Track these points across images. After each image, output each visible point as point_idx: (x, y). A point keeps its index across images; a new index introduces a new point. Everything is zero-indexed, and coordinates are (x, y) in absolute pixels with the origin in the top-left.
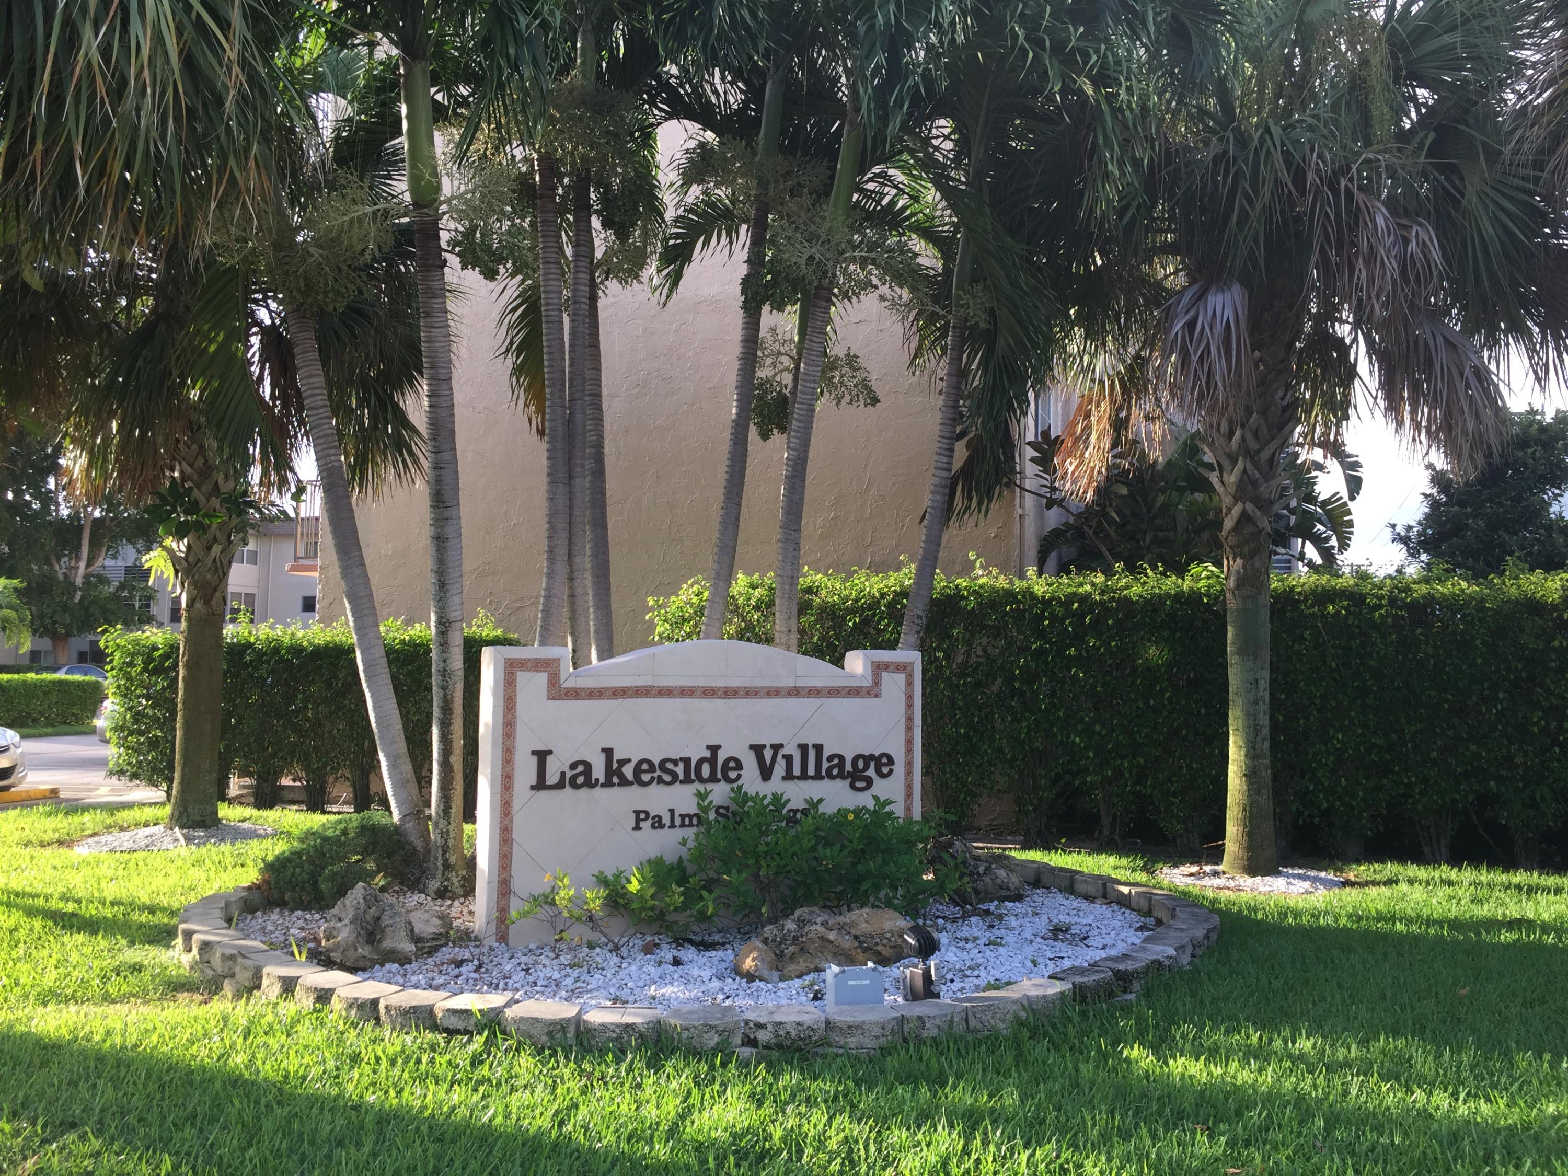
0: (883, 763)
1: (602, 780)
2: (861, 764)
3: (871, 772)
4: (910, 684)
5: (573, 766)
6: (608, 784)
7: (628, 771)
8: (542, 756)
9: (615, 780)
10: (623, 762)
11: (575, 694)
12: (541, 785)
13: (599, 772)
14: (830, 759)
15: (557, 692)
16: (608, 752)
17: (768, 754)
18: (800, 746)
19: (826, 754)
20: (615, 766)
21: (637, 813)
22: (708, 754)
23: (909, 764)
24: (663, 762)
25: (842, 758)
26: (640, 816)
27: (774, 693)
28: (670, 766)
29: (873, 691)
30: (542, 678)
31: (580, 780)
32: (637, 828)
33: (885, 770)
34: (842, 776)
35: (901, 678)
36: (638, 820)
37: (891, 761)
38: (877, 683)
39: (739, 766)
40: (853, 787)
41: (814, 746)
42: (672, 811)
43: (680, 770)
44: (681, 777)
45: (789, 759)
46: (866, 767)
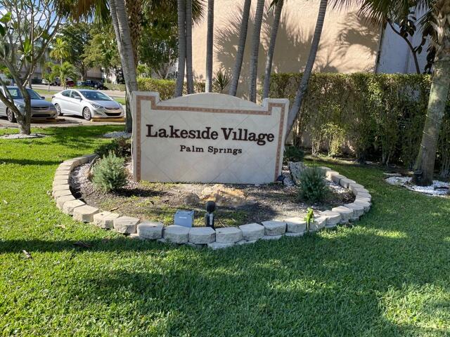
0: (270, 137)
1: (170, 135)
2: (262, 137)
3: (265, 139)
4: (283, 111)
5: (160, 130)
6: (172, 136)
7: (178, 133)
8: (150, 127)
9: (174, 135)
10: (177, 130)
11: (160, 108)
12: (149, 135)
13: (169, 133)
14: (250, 134)
15: (154, 107)
16: (172, 127)
17: (227, 131)
18: (239, 129)
19: (248, 133)
20: (174, 131)
21: (182, 146)
22: (206, 130)
23: (280, 138)
24: (191, 131)
25: (254, 135)
26: (182, 147)
27: (231, 111)
28: (193, 133)
29: (269, 113)
30: (150, 102)
31: (163, 135)
32: (181, 151)
33: (270, 139)
34: (254, 140)
35: (279, 109)
36: (182, 148)
37: (273, 136)
38: (270, 110)
39: (217, 134)
40: (258, 143)
41: (245, 130)
42: (193, 147)
43: (196, 134)
44: (197, 136)
45: (235, 133)
46: (264, 138)
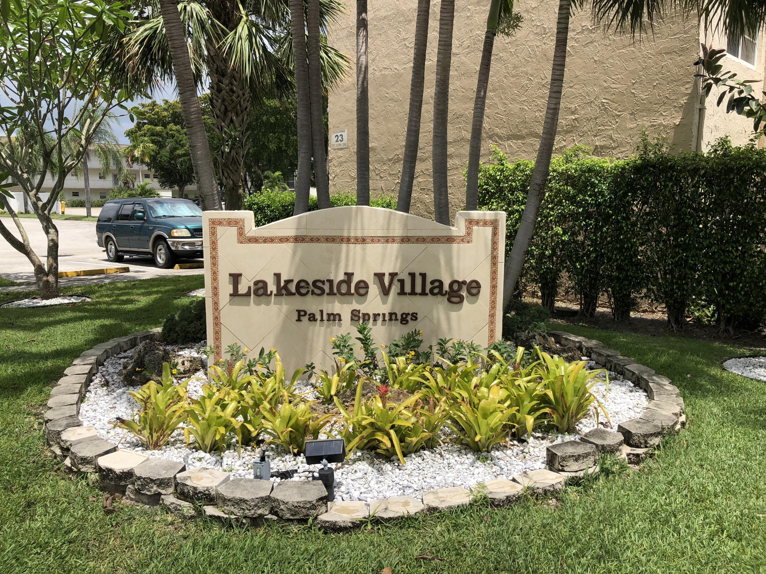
0: (473, 286)
1: (275, 292)
2: (456, 287)
3: (464, 293)
4: (495, 234)
5: (256, 283)
6: (279, 294)
7: (292, 287)
8: (235, 277)
10: (288, 282)
11: (254, 240)
14: (432, 282)
15: (243, 239)
16: (278, 276)
17: (387, 280)
18: (410, 274)
19: (429, 280)
20: (282, 284)
21: (299, 311)
22: (345, 278)
23: (494, 287)
24: (315, 282)
25: (441, 282)
26: (301, 314)
28: (320, 284)
29: (466, 239)
30: (234, 230)
31: (261, 292)
32: (299, 320)
33: (474, 291)
34: (441, 293)
36: (299, 316)
37: (479, 286)
38: (469, 234)
39: (367, 287)
40: (449, 300)
41: (421, 274)
42: (322, 312)
43: (326, 287)
44: (327, 290)
45: (402, 282)
46: (460, 289)
